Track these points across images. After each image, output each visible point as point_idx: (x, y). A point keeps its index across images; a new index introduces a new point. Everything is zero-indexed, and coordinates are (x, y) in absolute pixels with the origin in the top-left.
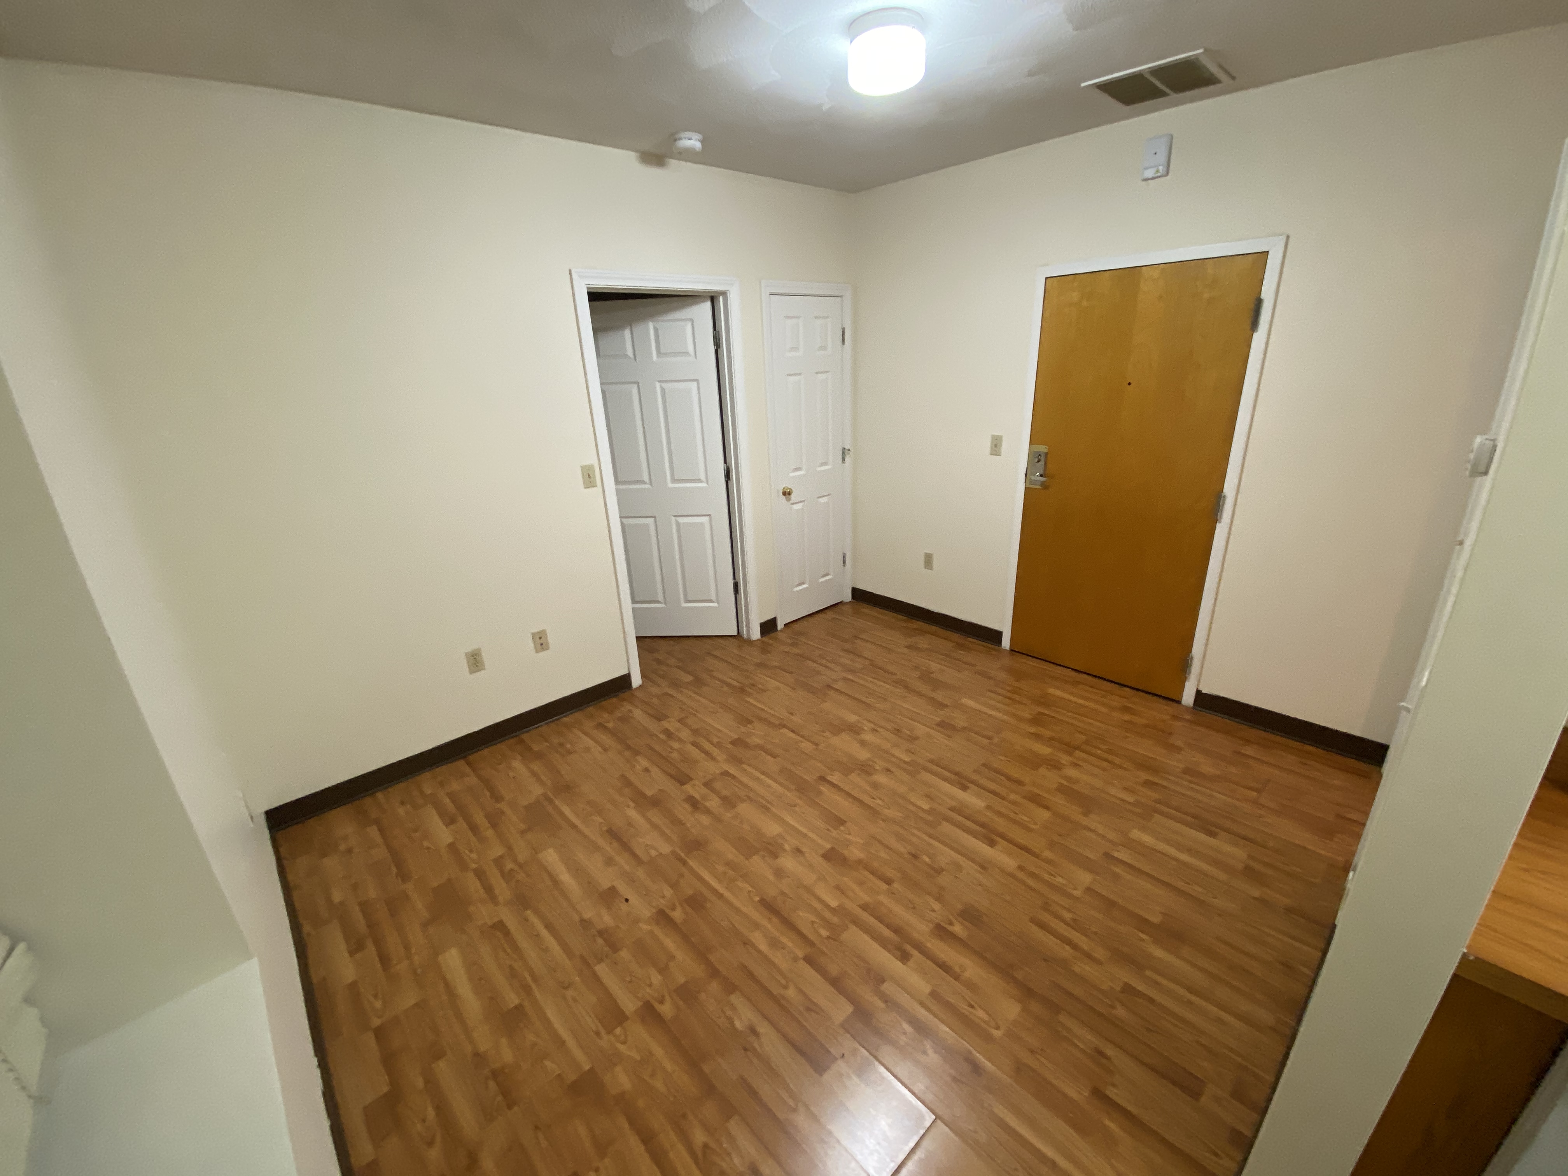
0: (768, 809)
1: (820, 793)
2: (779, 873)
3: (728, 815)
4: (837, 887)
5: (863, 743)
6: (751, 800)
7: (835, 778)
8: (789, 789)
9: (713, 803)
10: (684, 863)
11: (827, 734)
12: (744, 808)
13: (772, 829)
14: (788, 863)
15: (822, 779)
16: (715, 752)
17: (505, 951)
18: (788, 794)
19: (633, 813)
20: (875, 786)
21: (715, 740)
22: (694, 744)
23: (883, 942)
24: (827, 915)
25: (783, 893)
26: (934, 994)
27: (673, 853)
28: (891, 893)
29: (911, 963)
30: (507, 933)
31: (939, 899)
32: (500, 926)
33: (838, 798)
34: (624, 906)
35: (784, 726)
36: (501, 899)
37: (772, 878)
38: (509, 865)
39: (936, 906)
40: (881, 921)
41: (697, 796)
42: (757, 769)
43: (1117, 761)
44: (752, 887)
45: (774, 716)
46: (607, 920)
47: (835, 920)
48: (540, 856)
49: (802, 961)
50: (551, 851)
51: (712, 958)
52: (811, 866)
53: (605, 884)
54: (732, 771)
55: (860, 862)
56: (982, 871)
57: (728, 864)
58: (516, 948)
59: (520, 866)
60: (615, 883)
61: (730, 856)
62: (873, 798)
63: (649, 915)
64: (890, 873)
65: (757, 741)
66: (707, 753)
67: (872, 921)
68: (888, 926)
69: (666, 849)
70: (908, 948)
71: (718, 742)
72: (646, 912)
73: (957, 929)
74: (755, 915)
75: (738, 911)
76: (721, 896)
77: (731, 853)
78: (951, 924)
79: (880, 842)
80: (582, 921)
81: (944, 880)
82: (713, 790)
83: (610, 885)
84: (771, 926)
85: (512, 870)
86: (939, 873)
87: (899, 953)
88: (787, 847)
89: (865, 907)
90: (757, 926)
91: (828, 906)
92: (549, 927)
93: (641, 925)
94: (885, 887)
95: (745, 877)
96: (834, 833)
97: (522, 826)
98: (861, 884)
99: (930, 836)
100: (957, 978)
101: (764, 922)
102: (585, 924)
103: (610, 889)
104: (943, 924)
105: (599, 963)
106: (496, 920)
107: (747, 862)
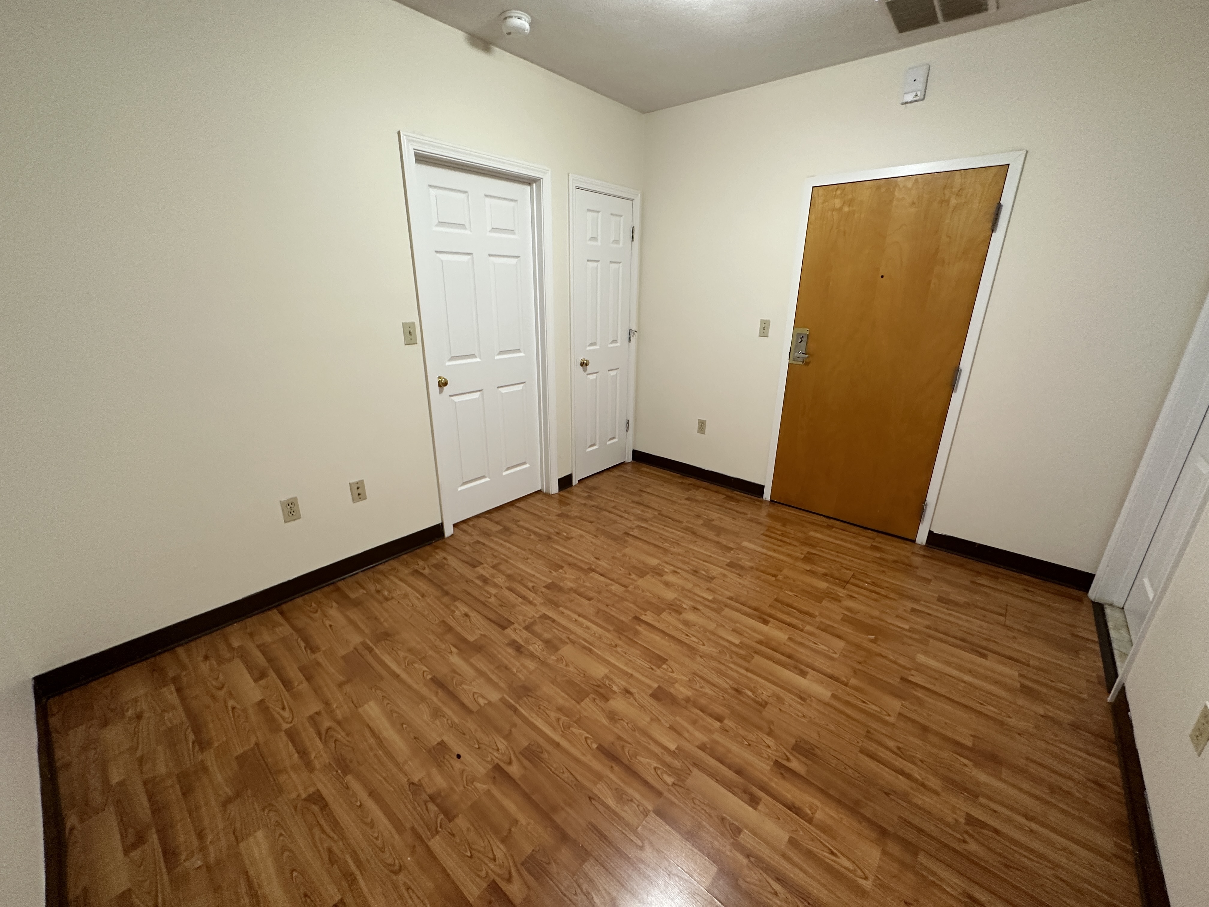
0: (590, 651)
1: (637, 633)
2: (613, 716)
3: (552, 659)
4: (672, 728)
5: (667, 584)
6: (573, 642)
7: (648, 617)
8: (608, 631)
9: (537, 647)
10: (515, 710)
11: (633, 576)
12: (567, 651)
13: (599, 671)
14: (618, 704)
15: (637, 619)
16: (531, 596)
17: (324, 831)
18: (607, 634)
19: (455, 659)
20: (686, 623)
21: (530, 585)
22: (511, 589)
23: (728, 785)
24: (668, 759)
25: (619, 738)
26: (792, 842)
27: (503, 700)
28: (725, 731)
29: (761, 807)
30: (324, 806)
31: (770, 733)
32: (317, 798)
33: (656, 637)
34: (457, 765)
35: (593, 570)
36: (317, 764)
37: (605, 721)
38: (327, 723)
39: (770, 741)
40: (722, 762)
41: (520, 640)
42: (574, 612)
43: (883, 592)
44: (588, 733)
45: (581, 561)
46: (440, 782)
47: (677, 764)
48: (360, 710)
49: (653, 815)
50: (372, 703)
51: (558, 819)
52: (642, 707)
53: (434, 738)
54: (551, 614)
55: (688, 700)
56: (803, 702)
57: (560, 709)
58: (336, 825)
59: (339, 723)
60: (445, 738)
61: (561, 701)
62: (687, 635)
63: (484, 771)
64: (719, 710)
65: (570, 585)
66: (524, 598)
67: (713, 762)
68: (730, 767)
69: (494, 696)
70: (755, 790)
71: (533, 587)
72: (481, 769)
73: (795, 764)
74: (596, 765)
75: (577, 760)
76: (558, 745)
77: (561, 698)
78: (788, 760)
79: (701, 678)
80: (411, 784)
81: (770, 713)
82: (534, 633)
83: (439, 740)
84: (614, 776)
85: (329, 728)
86: (764, 707)
87: (746, 797)
88: (615, 688)
89: (703, 747)
90: (600, 777)
91: (666, 749)
92: (372, 794)
93: (478, 785)
94: (717, 724)
95: (579, 722)
96: (659, 672)
97: (341, 678)
98: (694, 723)
99: (747, 670)
100: (810, 821)
101: (607, 772)
102: (416, 787)
103: (438, 744)
104: (780, 760)
105: (433, 836)
106: (311, 790)
107: (578, 706)
